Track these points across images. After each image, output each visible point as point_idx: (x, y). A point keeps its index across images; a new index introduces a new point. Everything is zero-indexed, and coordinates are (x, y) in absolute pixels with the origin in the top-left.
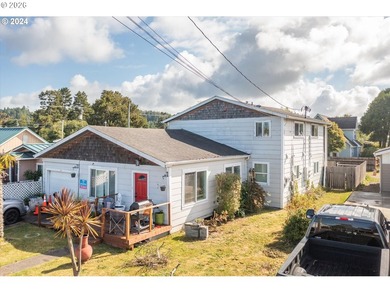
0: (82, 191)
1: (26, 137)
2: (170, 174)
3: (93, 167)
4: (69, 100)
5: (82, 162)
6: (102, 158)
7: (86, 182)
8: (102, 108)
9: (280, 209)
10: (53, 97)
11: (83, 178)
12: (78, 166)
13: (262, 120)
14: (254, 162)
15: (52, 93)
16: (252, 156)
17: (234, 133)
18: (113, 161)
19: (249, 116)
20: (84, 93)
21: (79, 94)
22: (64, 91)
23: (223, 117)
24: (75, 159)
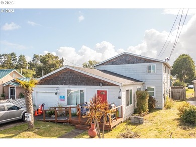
0: (61, 102)
1: (14, 75)
2: (122, 90)
3: (69, 89)
4: (16, 59)
5: (61, 86)
6: (75, 83)
7: (64, 97)
8: (46, 61)
9: (161, 109)
10: (6, 57)
11: (62, 95)
12: (58, 89)
13: (151, 64)
14: (147, 86)
15: (6, 55)
16: (146, 83)
17: (135, 72)
18: (83, 85)
19: (143, 62)
20: (23, 56)
21: (21, 56)
22: (12, 54)
23: (129, 63)
24: (57, 84)
